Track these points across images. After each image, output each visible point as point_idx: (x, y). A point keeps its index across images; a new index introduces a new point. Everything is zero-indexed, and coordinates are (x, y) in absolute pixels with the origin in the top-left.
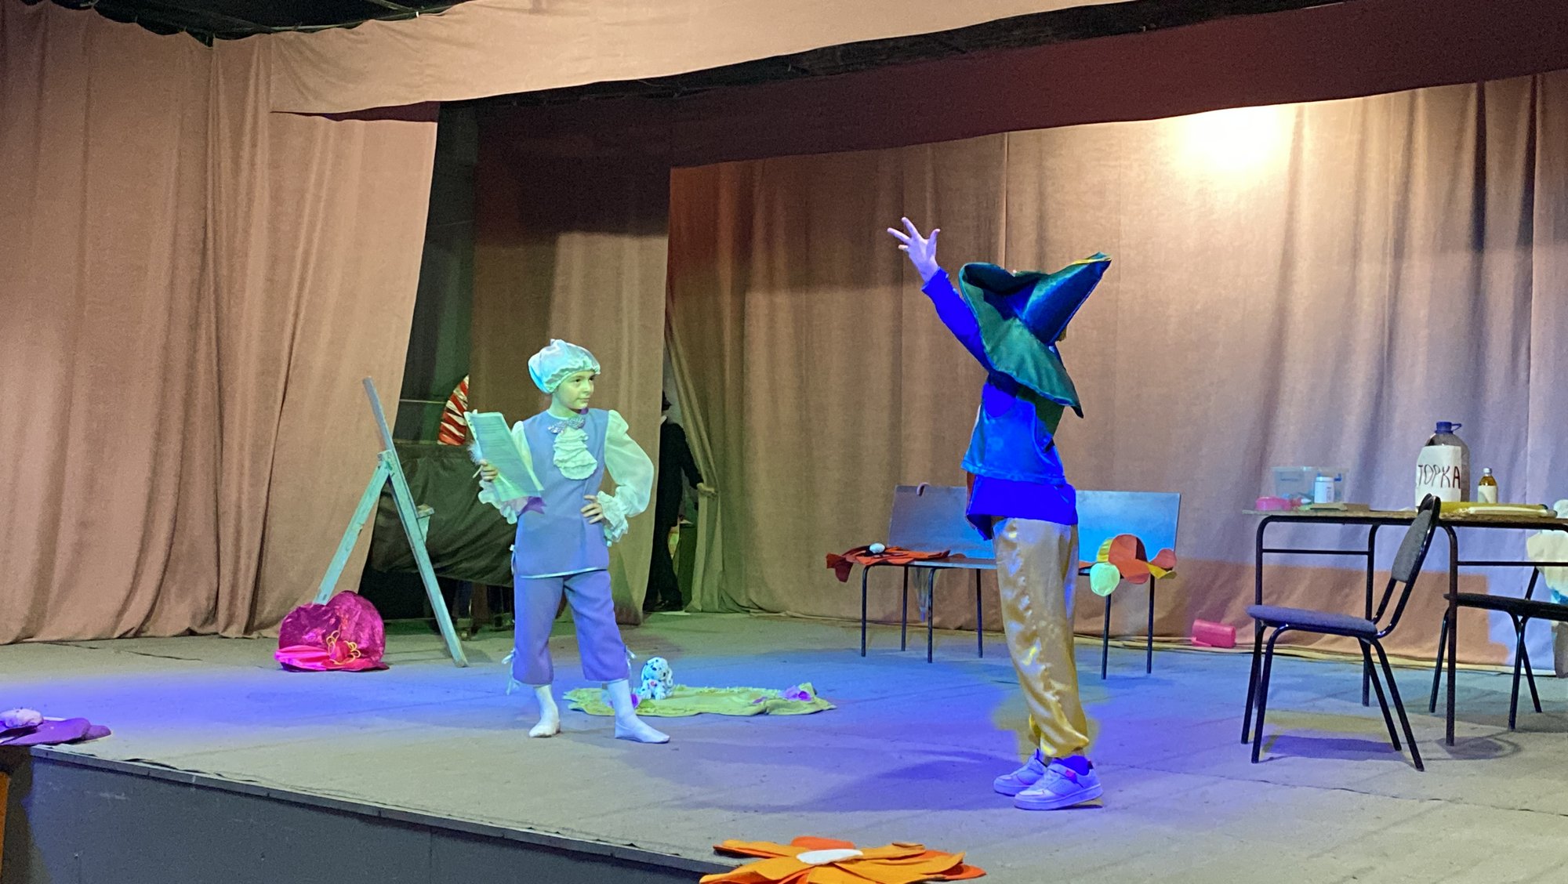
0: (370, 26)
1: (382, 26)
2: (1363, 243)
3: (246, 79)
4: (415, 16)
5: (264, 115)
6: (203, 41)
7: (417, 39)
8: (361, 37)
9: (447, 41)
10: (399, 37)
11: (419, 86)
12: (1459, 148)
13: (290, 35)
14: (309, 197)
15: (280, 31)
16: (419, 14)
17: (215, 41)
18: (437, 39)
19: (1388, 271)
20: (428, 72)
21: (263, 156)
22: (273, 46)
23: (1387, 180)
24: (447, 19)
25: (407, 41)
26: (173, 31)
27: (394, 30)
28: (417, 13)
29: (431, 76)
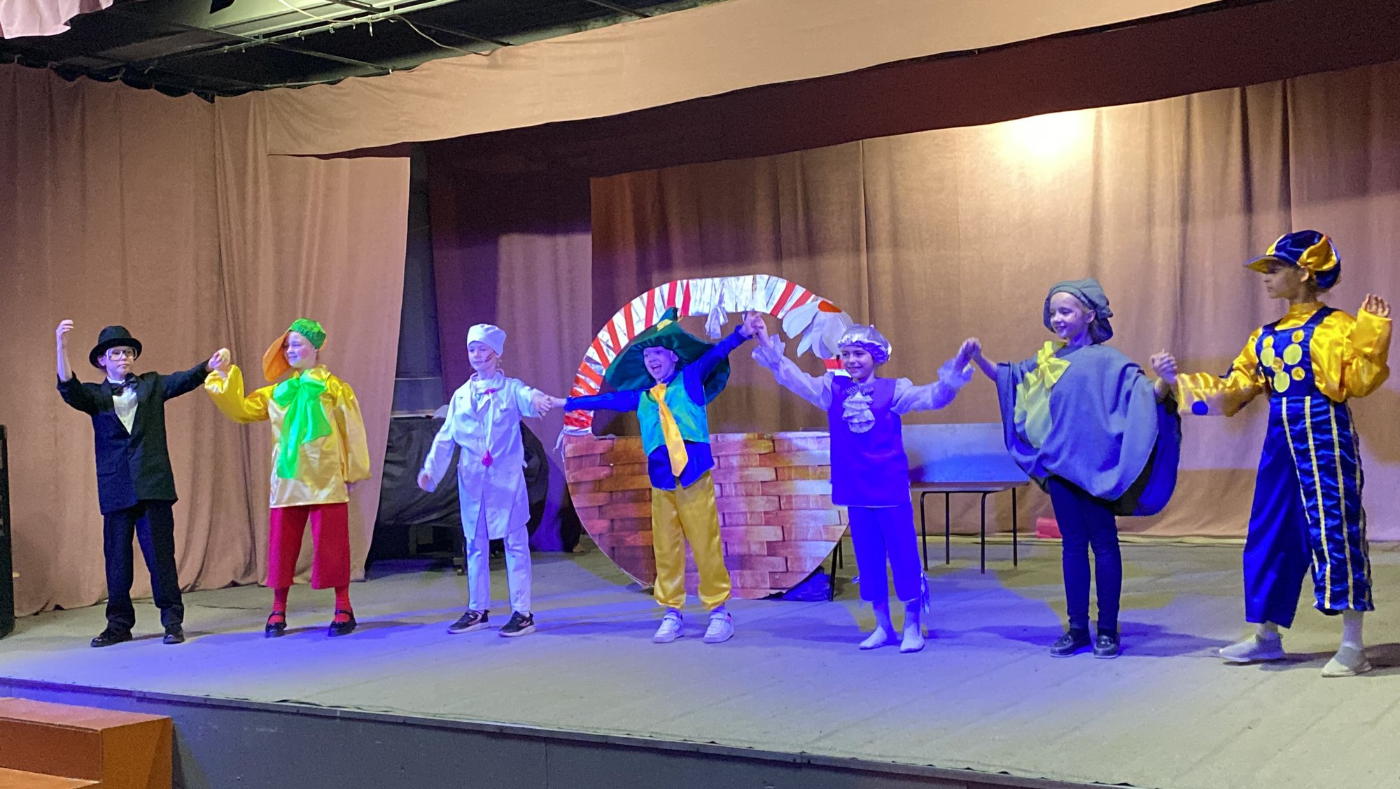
0: (351, 82)
1: (359, 81)
2: (1155, 210)
3: (246, 129)
4: (389, 73)
5: (262, 156)
6: (206, 98)
7: (394, 91)
8: (343, 91)
9: (418, 92)
10: (377, 91)
11: (394, 130)
12: (1228, 131)
13: (280, 91)
14: (307, 223)
15: (271, 88)
16: (392, 71)
17: (217, 98)
18: (408, 91)
19: (1177, 232)
20: (403, 118)
21: (265, 191)
22: (267, 100)
23: (1172, 160)
24: (416, 75)
25: (385, 94)
26: (182, 93)
27: (370, 84)
28: (390, 70)
29: (406, 121)
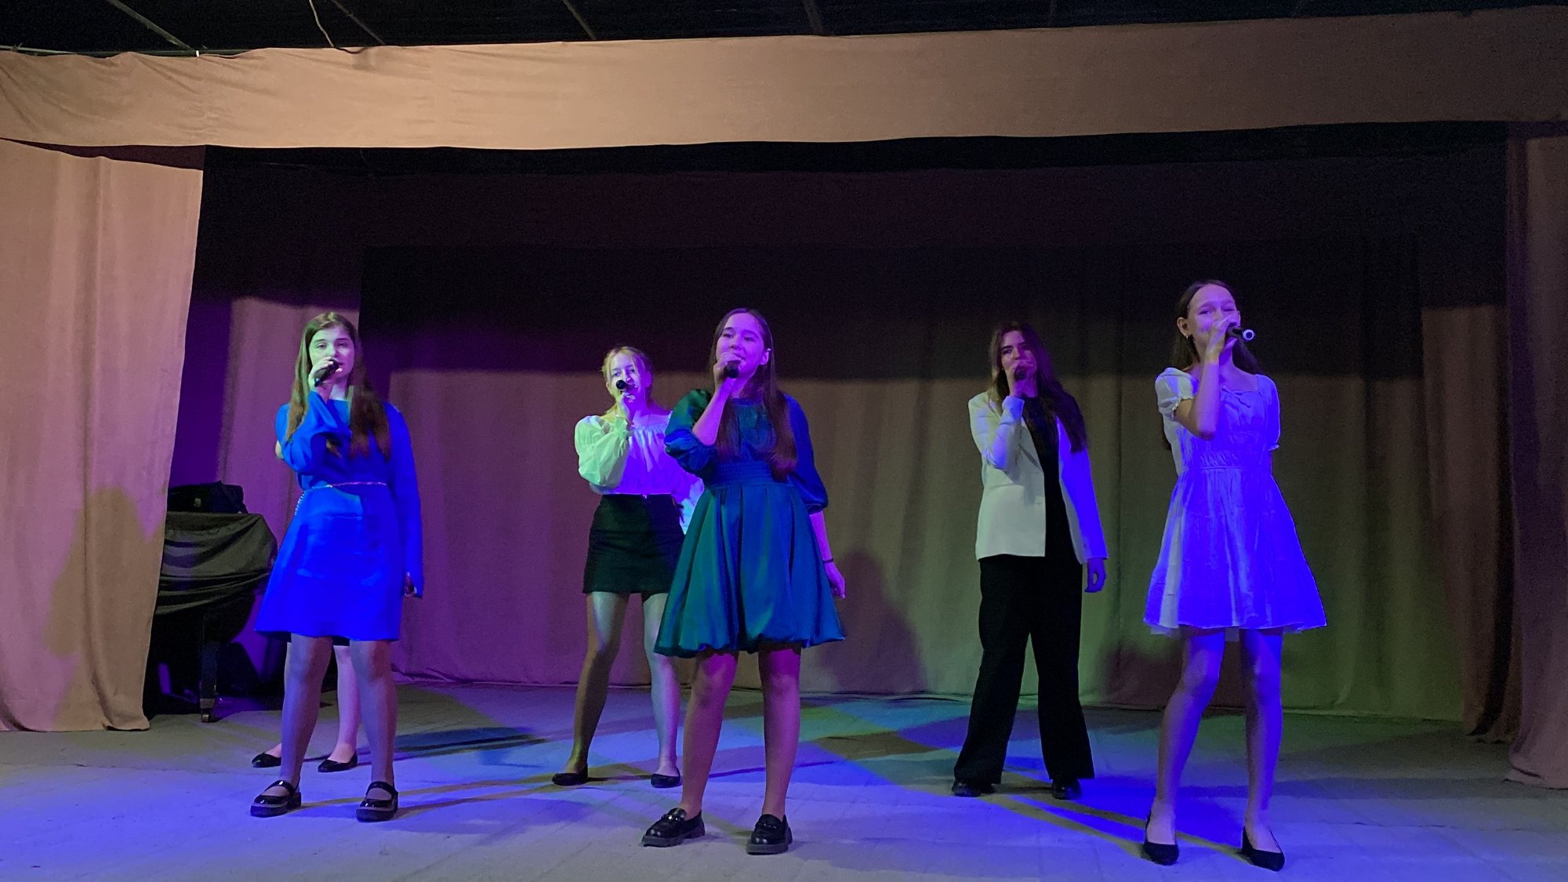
0: (129, 59)
1: (146, 60)
4: (195, 56)
7: (200, 79)
8: (113, 68)
9: (235, 85)
10: (174, 76)
11: (196, 129)
16: (200, 54)
18: (223, 82)
20: (211, 115)
24: (236, 63)
25: (185, 81)
27: (161, 65)
28: (197, 52)
29: (216, 119)
